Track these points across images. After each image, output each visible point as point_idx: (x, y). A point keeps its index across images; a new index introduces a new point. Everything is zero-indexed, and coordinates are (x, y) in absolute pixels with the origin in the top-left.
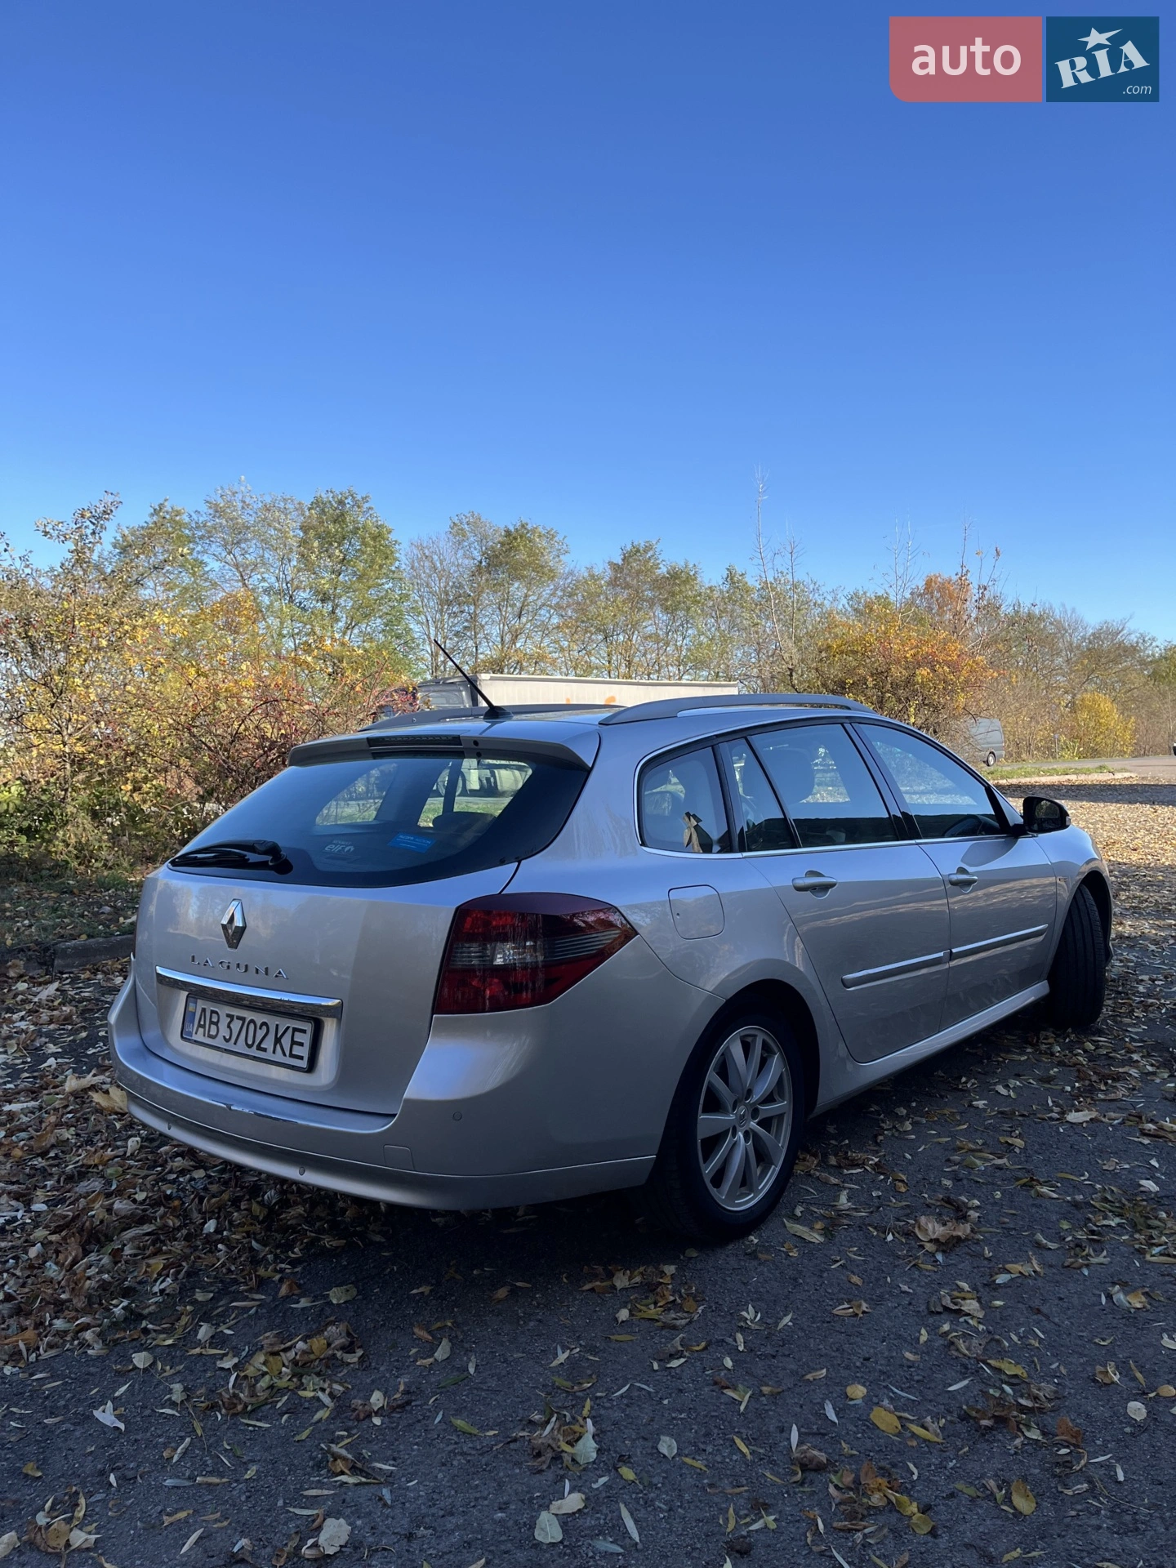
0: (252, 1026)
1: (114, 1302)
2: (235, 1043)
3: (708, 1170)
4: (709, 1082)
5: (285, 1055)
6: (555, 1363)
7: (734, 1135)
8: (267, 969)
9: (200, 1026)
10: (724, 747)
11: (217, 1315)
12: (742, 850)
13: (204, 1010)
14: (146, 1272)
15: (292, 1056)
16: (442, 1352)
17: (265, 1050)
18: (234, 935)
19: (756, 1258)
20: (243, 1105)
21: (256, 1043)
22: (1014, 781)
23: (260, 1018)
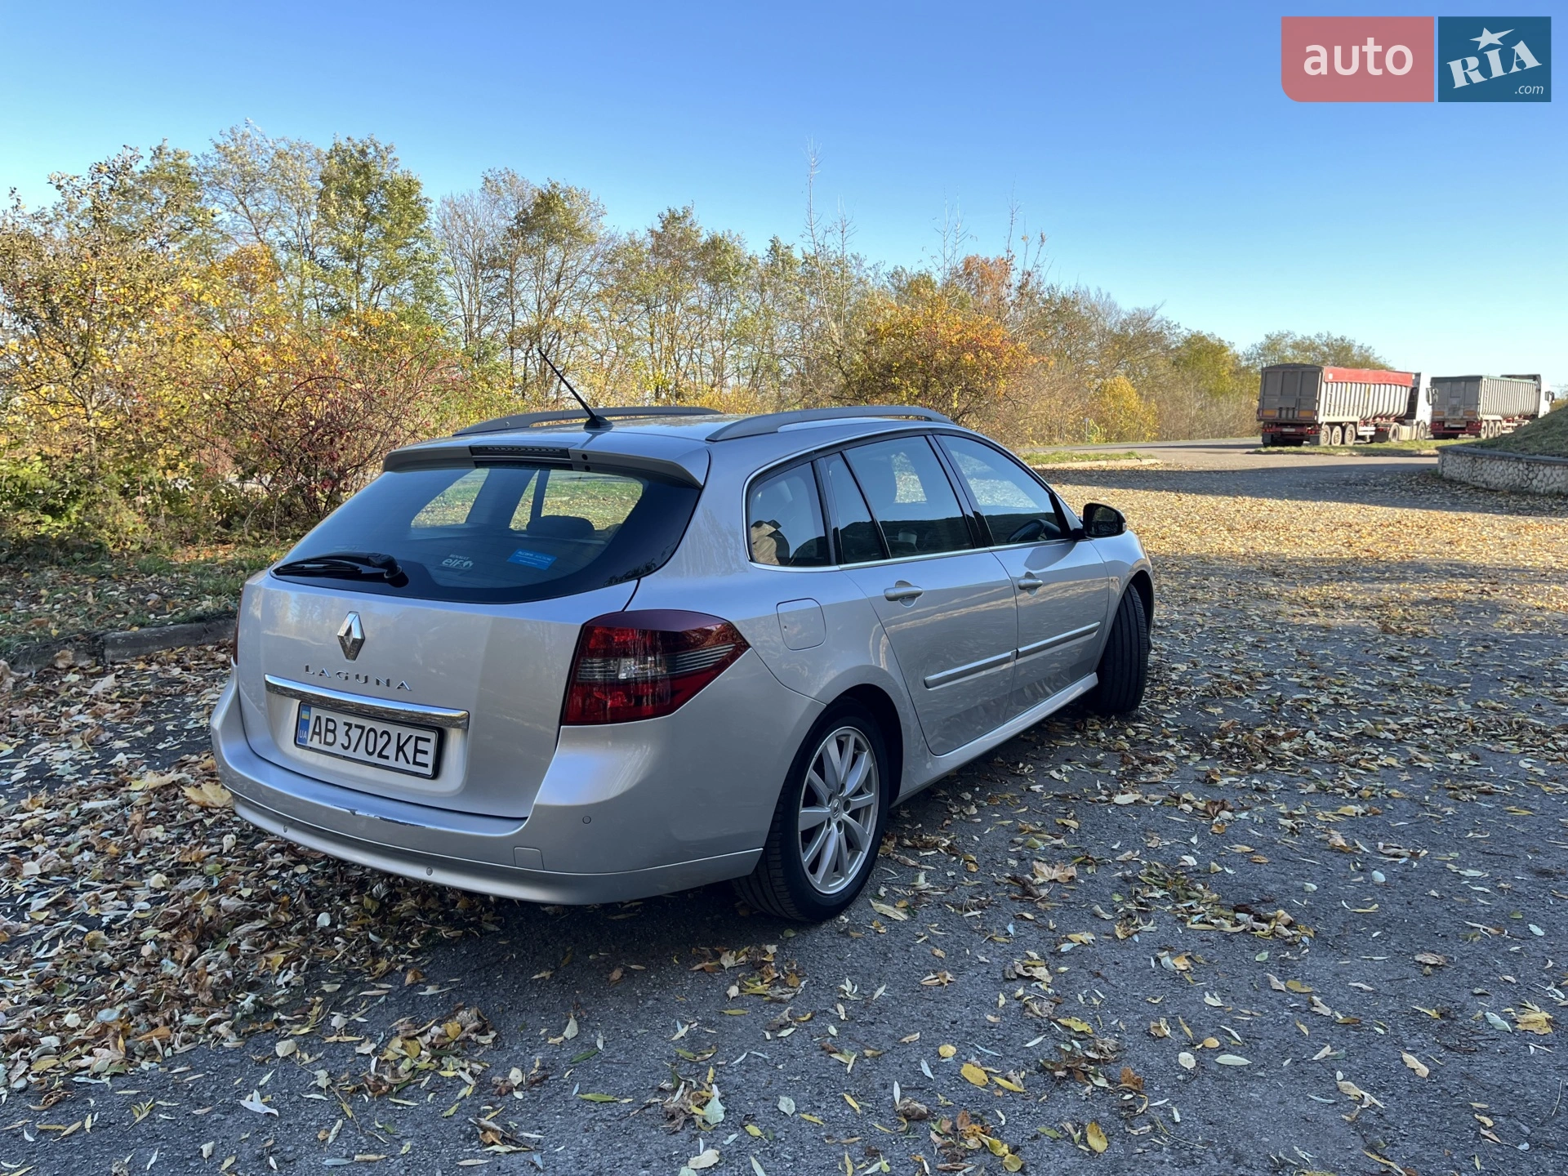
0: (372, 734)
1: (240, 996)
2: (355, 750)
3: (806, 859)
4: (809, 780)
5: (408, 762)
6: (677, 1037)
7: (829, 826)
8: (388, 681)
9: (314, 733)
10: (822, 463)
11: (348, 1004)
12: (839, 562)
13: (318, 718)
14: (266, 966)
15: (415, 763)
16: (571, 1030)
17: (387, 757)
18: (353, 648)
19: (848, 936)
20: (367, 811)
21: (378, 750)
22: (1049, 466)
23: (380, 727)
